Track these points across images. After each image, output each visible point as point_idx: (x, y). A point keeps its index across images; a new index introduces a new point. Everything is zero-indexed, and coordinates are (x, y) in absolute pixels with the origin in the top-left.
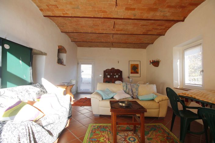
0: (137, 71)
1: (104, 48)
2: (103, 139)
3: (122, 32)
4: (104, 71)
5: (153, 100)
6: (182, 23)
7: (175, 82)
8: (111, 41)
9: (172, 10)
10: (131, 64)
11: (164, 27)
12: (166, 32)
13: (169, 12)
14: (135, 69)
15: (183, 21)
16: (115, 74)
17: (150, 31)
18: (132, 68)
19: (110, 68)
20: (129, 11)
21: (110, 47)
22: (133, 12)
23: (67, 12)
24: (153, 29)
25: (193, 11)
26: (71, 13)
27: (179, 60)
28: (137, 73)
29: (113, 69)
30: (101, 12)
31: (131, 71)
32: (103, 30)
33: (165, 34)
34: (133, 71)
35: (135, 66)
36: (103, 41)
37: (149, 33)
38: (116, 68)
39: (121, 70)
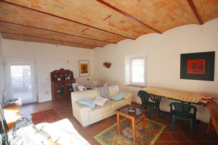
0: (87, 71)
1: (50, 44)
2: (120, 142)
3: (87, 37)
4: (51, 73)
5: (123, 99)
6: (133, 40)
7: (126, 81)
8: (66, 40)
9: (134, 33)
10: (81, 64)
11: (119, 39)
12: (118, 42)
13: (132, 33)
14: (84, 69)
15: (135, 40)
16: (66, 75)
17: (110, 39)
18: (82, 68)
19: (59, 69)
20: (110, 26)
21: (57, 44)
22: (112, 27)
23: (41, 6)
24: (113, 39)
25: (142, 36)
26: (47, 9)
27: (128, 66)
28: (87, 72)
29: (62, 70)
30: (86, 19)
31: (81, 71)
32: (70, 31)
33: (117, 43)
34: (83, 71)
35: (84, 65)
36: (56, 38)
37: (108, 41)
38: (65, 69)
39: (71, 71)
